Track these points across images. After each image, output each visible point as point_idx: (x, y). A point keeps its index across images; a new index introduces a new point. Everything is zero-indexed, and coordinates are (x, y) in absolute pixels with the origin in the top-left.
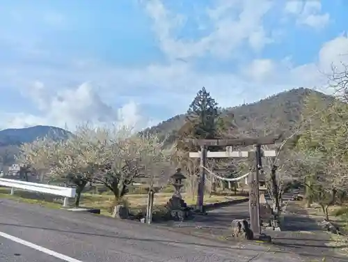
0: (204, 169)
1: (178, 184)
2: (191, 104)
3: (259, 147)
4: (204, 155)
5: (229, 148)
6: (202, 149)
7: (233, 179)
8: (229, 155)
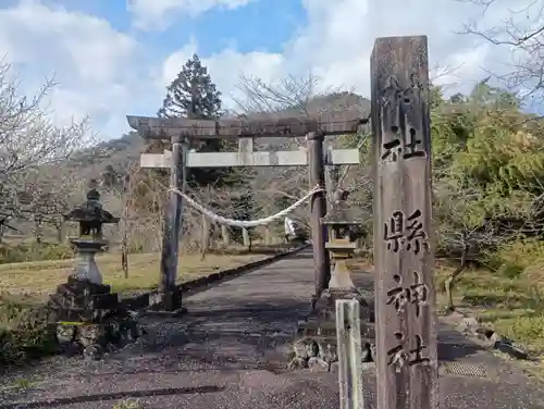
0: (180, 198)
1: (89, 239)
2: (169, 84)
3: (319, 139)
4: (180, 159)
5: (245, 144)
6: (175, 145)
7: (253, 223)
8: (245, 159)
